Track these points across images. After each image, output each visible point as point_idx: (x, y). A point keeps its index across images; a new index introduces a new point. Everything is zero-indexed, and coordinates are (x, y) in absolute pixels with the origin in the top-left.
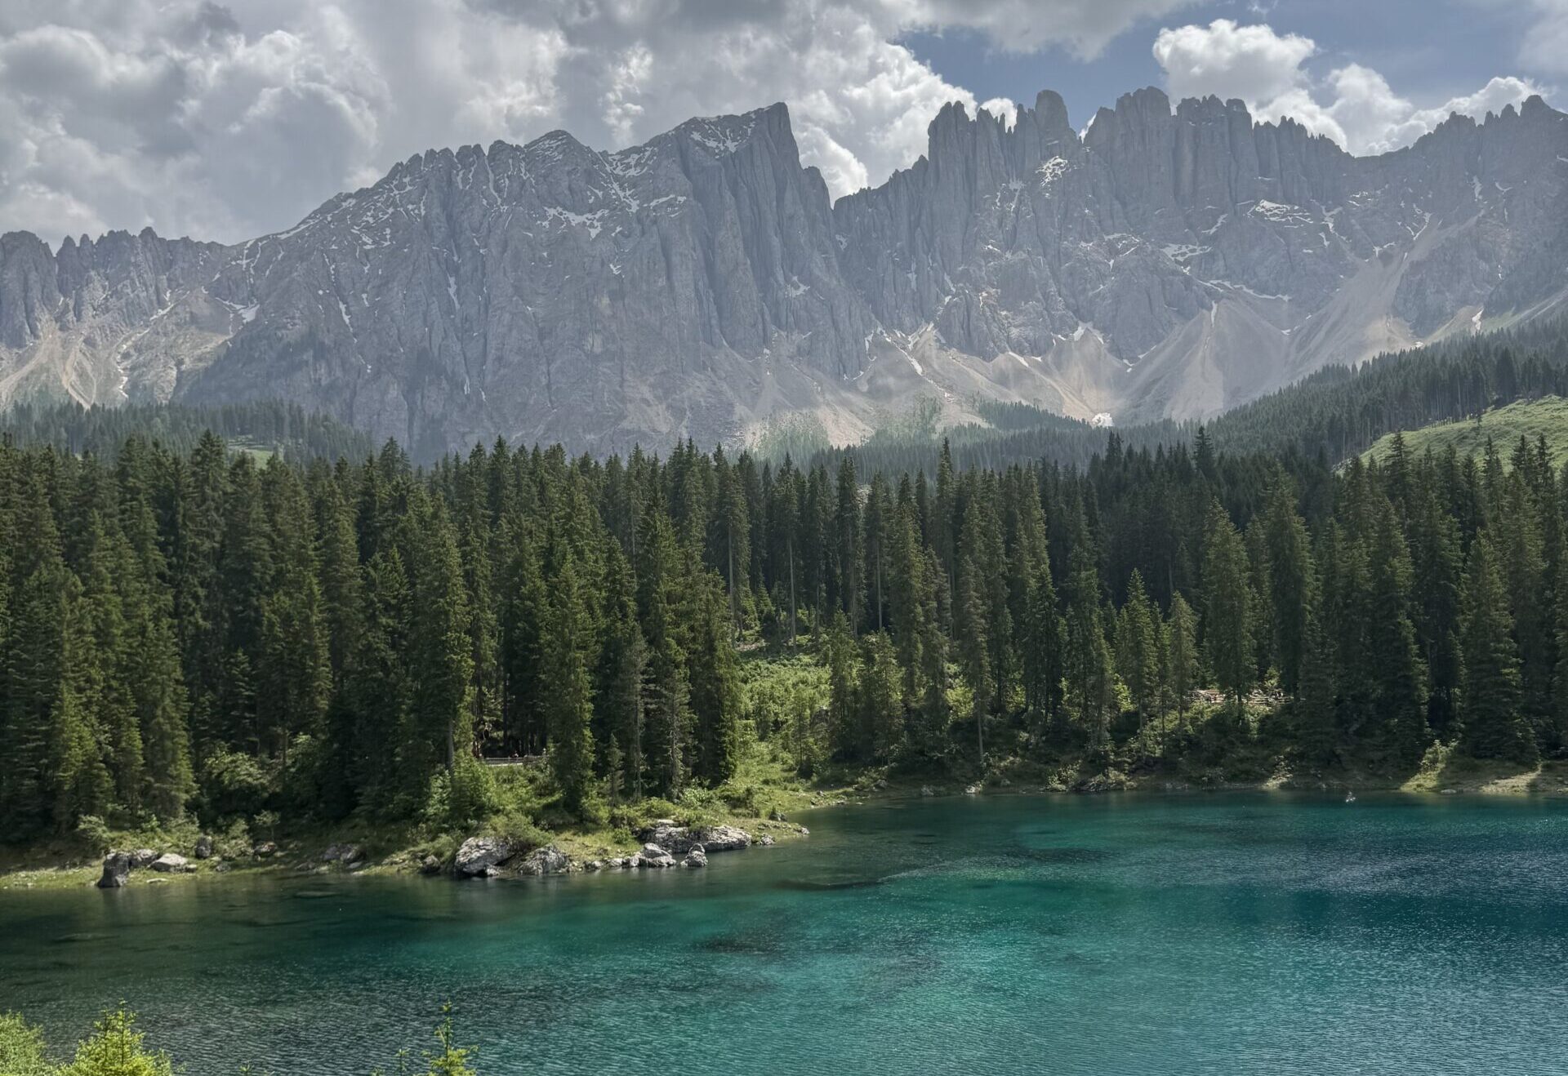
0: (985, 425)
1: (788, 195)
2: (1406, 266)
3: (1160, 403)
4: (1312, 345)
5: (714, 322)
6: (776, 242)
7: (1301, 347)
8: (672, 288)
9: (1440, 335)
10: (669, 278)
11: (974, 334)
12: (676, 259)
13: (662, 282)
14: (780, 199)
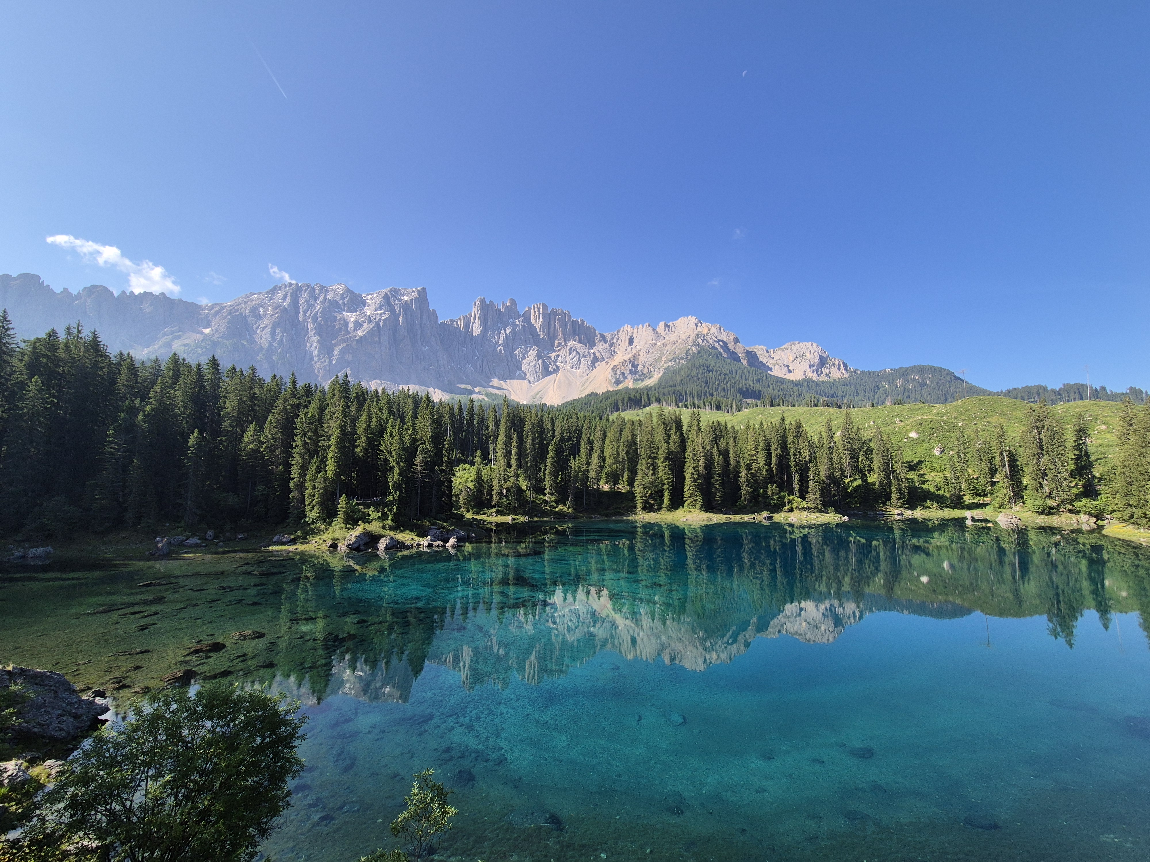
0: (487, 399)
1: (424, 317)
2: (612, 366)
3: (541, 398)
4: (585, 386)
5: (395, 355)
6: (419, 332)
7: (582, 386)
8: (380, 341)
9: (620, 387)
10: (379, 338)
11: (484, 370)
12: (382, 332)
13: (377, 339)
14: (421, 318)
